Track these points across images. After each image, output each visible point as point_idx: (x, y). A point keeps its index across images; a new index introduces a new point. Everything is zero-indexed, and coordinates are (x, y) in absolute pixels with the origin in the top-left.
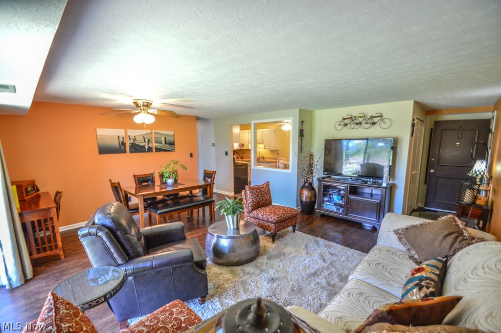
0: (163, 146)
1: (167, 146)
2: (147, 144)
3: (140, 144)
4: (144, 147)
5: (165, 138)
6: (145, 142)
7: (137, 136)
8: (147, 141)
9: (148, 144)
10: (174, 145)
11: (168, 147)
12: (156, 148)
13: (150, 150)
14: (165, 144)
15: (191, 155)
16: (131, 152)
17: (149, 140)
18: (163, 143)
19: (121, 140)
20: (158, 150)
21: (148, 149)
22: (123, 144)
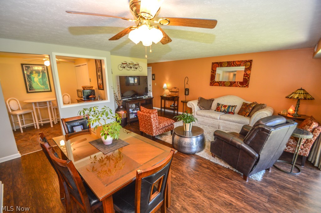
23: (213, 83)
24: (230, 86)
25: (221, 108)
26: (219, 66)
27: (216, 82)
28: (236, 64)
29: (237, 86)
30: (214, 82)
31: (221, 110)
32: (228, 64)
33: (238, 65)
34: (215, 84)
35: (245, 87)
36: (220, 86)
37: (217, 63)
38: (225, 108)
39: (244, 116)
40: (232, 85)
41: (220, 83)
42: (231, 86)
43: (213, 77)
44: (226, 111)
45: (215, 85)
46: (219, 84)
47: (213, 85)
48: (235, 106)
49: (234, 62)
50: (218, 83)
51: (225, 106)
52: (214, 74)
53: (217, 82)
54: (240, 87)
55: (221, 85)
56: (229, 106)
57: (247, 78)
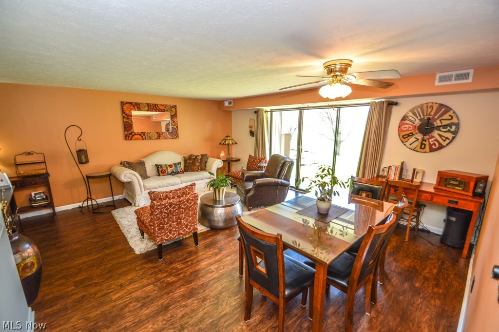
23: (131, 136)
24: (157, 138)
25: (167, 170)
26: (134, 108)
27: (135, 134)
28: (160, 109)
29: (167, 138)
30: (133, 134)
31: (168, 172)
32: (148, 106)
33: (162, 110)
34: (136, 137)
35: (176, 138)
36: (143, 139)
37: (131, 103)
38: (172, 168)
39: (197, 171)
40: (160, 136)
41: (142, 135)
42: (159, 139)
43: (128, 126)
44: (175, 171)
45: (136, 139)
46: (142, 137)
47: (131, 139)
48: (179, 164)
49: (155, 105)
50: (140, 135)
51: (170, 166)
52: (130, 122)
53: (138, 134)
54: (170, 138)
55: (145, 138)
56: (175, 164)
57: (175, 127)
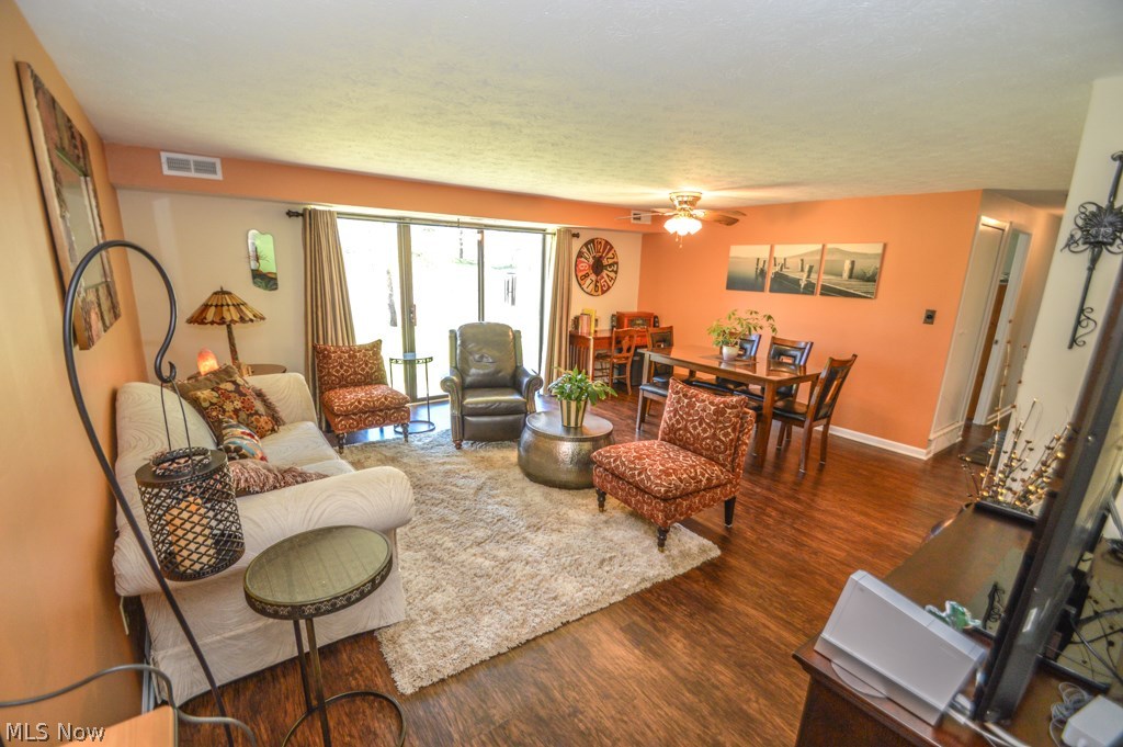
0: (842, 282)
1: (854, 282)
2: (805, 275)
3: (792, 275)
4: (797, 282)
5: (853, 263)
6: (802, 270)
7: (791, 258)
8: (807, 268)
9: (809, 276)
10: (875, 281)
11: (856, 286)
12: (824, 287)
13: (809, 289)
14: (850, 277)
15: (930, 317)
16: (771, 291)
17: (811, 268)
18: (846, 274)
19: (761, 266)
20: (828, 291)
21: (806, 286)
22: (763, 273)
